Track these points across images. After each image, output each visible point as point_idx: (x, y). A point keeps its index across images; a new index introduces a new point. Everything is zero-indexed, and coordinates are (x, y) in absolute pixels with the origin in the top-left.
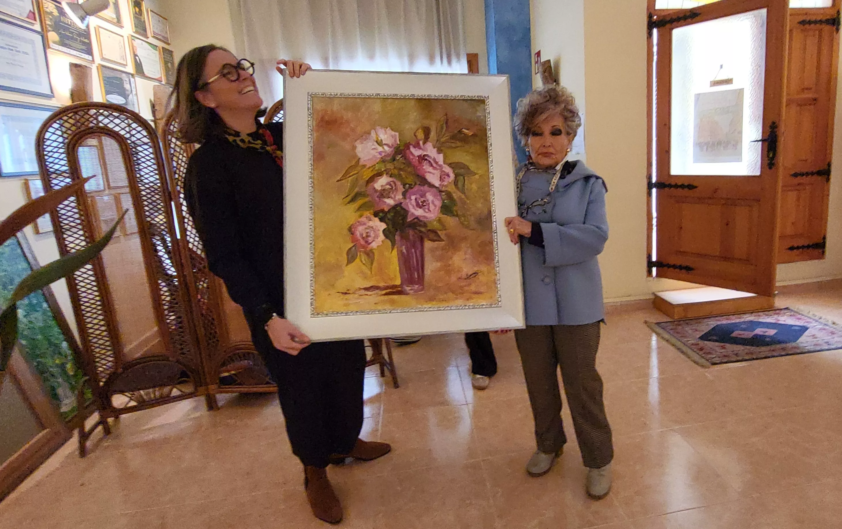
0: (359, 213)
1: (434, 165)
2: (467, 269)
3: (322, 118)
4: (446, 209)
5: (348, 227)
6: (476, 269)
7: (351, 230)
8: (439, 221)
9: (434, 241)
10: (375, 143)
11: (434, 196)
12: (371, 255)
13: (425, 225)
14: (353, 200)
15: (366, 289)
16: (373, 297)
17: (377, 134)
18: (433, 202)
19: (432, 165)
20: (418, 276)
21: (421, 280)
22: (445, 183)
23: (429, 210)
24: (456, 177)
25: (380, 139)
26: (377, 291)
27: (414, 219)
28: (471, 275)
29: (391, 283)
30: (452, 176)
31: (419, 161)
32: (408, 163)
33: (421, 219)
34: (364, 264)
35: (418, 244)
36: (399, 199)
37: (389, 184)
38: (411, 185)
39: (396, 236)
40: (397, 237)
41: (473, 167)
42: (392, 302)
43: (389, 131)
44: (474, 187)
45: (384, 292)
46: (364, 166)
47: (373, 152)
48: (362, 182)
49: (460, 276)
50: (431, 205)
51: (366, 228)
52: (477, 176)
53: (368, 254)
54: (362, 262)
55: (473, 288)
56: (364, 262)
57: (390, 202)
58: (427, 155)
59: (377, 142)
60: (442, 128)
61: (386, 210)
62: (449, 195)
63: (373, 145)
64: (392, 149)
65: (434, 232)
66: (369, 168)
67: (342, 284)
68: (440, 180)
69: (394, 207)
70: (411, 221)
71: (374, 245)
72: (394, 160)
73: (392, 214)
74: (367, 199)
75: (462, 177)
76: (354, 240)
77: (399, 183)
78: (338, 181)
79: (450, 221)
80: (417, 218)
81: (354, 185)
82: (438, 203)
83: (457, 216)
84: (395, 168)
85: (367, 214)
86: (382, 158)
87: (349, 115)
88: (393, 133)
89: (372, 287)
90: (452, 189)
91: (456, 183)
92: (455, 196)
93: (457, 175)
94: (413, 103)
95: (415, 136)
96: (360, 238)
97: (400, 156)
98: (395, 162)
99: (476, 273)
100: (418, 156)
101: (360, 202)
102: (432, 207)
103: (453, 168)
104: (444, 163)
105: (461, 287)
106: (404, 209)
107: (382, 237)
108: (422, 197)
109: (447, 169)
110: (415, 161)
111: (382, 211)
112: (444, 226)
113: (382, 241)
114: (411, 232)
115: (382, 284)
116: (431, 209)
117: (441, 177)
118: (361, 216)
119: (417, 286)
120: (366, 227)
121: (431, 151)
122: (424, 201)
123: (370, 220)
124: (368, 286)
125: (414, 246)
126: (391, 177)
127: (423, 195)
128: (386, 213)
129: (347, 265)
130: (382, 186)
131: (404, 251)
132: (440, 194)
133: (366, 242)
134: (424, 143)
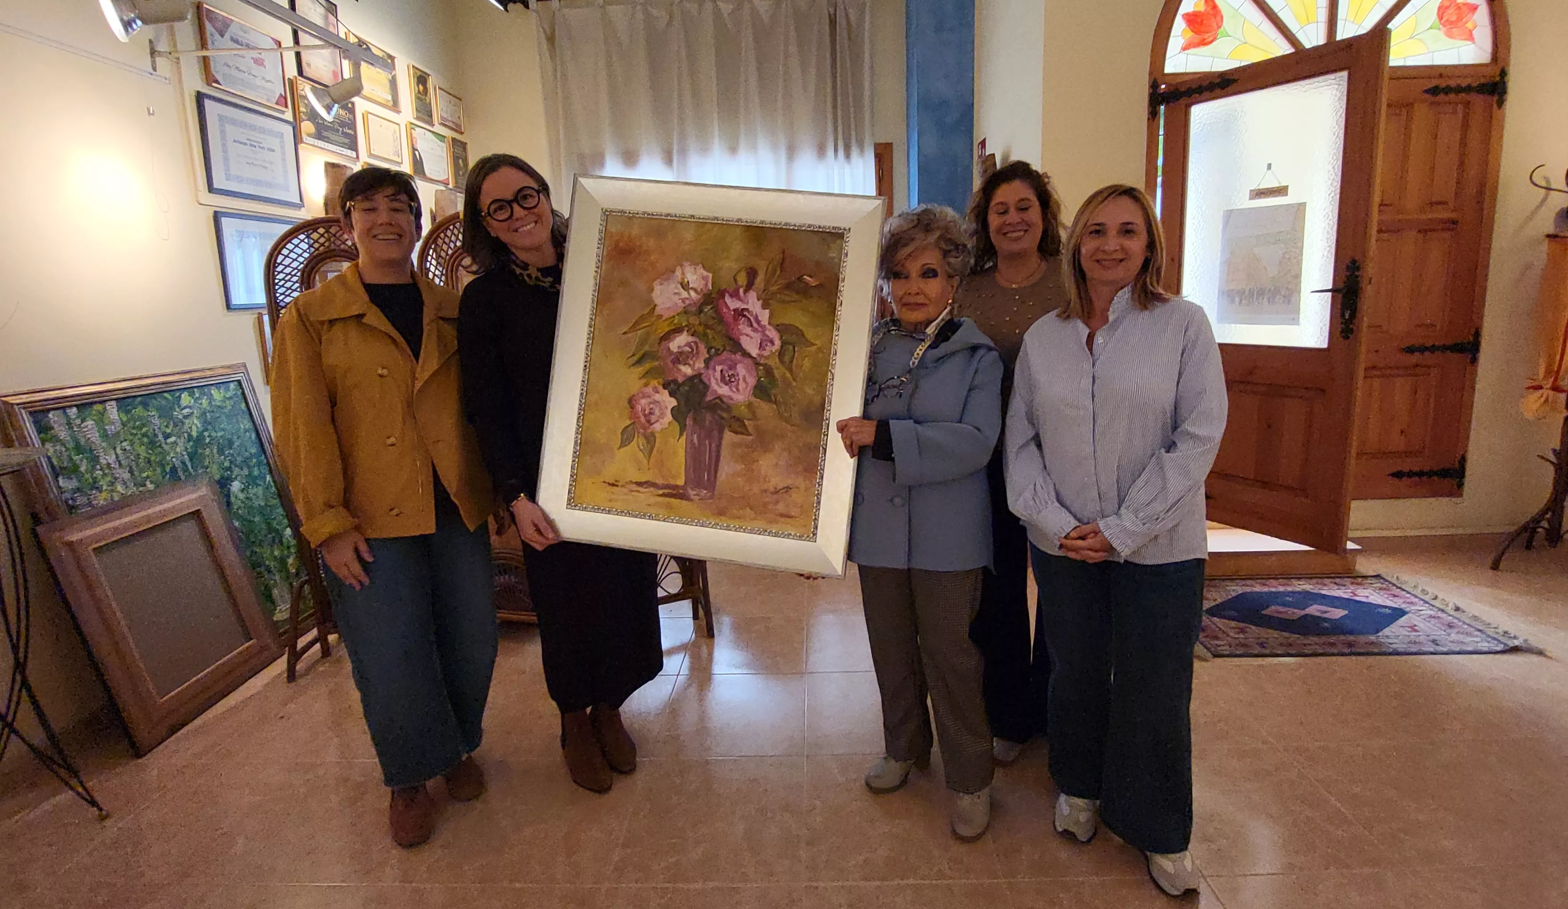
0: (643, 381)
1: (755, 325)
2: (777, 481)
3: (617, 246)
4: (761, 391)
5: (628, 396)
6: (789, 482)
7: (631, 402)
8: (750, 405)
9: (736, 433)
10: (679, 286)
11: (748, 371)
12: (652, 439)
13: (728, 409)
14: (639, 362)
15: (639, 484)
16: (646, 496)
17: (683, 274)
18: (744, 380)
19: (751, 326)
20: (708, 479)
21: (711, 485)
22: (766, 353)
23: (738, 390)
24: (782, 347)
25: (686, 280)
26: (652, 489)
27: (715, 398)
28: (780, 490)
29: (672, 482)
30: (778, 343)
31: (734, 317)
32: (719, 317)
33: (725, 400)
34: (640, 450)
35: (715, 433)
36: (699, 369)
37: (688, 344)
38: (719, 349)
39: (688, 419)
40: (689, 422)
41: (809, 334)
42: (669, 507)
43: (701, 271)
44: (807, 363)
45: (661, 492)
46: (660, 316)
47: (676, 298)
48: (653, 338)
49: (765, 487)
50: (741, 381)
51: (650, 403)
52: (813, 348)
53: (647, 438)
54: (639, 447)
55: (781, 507)
56: (642, 447)
57: (687, 370)
58: (747, 310)
59: (681, 284)
60: (775, 271)
61: (680, 380)
62: (769, 371)
63: (676, 288)
64: (699, 297)
65: (739, 420)
66: (666, 320)
67: (610, 472)
68: (760, 348)
69: (691, 378)
70: (710, 401)
71: (657, 427)
72: (700, 311)
73: (687, 388)
74: (656, 363)
75: (791, 348)
76: (633, 415)
77: (702, 347)
78: (625, 333)
79: (765, 408)
80: (719, 398)
81: (643, 342)
82: (752, 381)
83: (775, 403)
84: (700, 324)
85: (655, 383)
86: (684, 308)
87: (652, 243)
88: (705, 273)
89: (646, 482)
90: (774, 362)
91: (781, 354)
92: (777, 373)
93: (783, 344)
94: (738, 231)
95: (735, 280)
96: (641, 414)
97: (709, 307)
98: (702, 315)
99: (788, 489)
100: (734, 310)
101: (647, 366)
102: (742, 385)
103: (779, 331)
104: (769, 324)
105: (765, 505)
106: (704, 383)
107: (669, 417)
108: (730, 368)
109: (772, 333)
110: (729, 317)
111: (675, 381)
112: (754, 413)
113: (669, 423)
114: (708, 417)
115: (660, 481)
116: (740, 387)
117: (761, 344)
118: (646, 385)
119: (705, 492)
120: (651, 400)
121: (753, 304)
122: (733, 375)
123: (657, 392)
124: (643, 480)
125: (709, 436)
126: (692, 335)
127: (733, 367)
128: (679, 386)
129: (620, 447)
130: (679, 347)
131: (696, 441)
132: (757, 369)
133: (649, 421)
134: (746, 292)
